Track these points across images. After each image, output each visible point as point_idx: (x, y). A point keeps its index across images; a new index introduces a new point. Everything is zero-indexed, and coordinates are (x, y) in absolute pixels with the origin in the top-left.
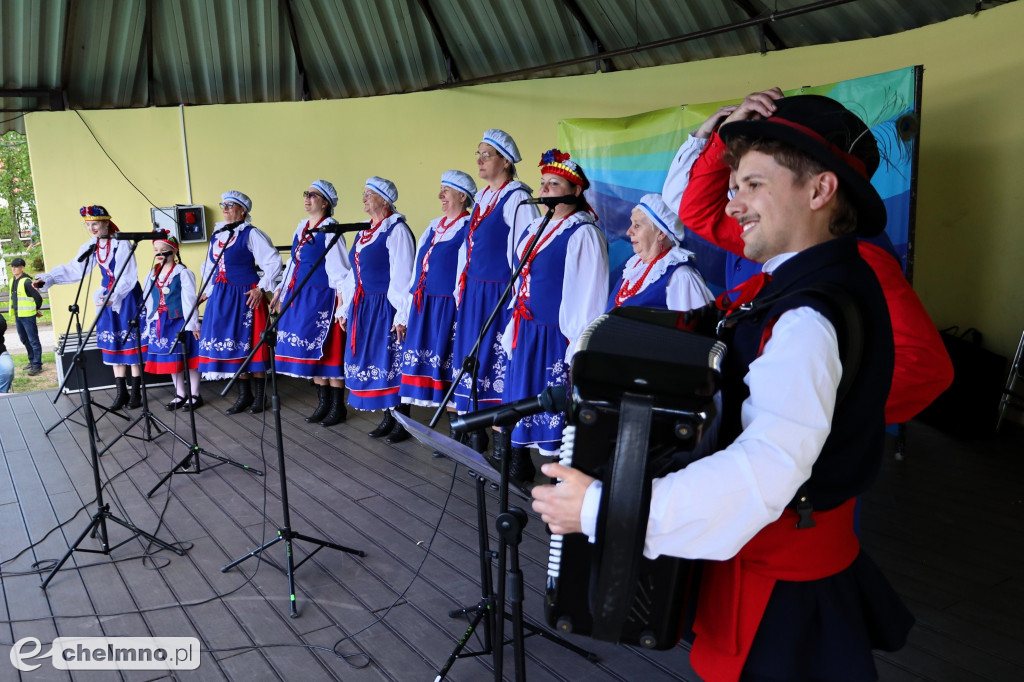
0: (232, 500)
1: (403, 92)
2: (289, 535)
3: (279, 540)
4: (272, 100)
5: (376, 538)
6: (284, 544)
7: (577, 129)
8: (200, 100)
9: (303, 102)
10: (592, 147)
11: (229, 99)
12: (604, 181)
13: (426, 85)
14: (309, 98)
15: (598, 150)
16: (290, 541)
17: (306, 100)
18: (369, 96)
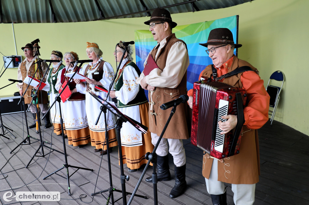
0: (32, 151)
1: (87, 21)
2: (67, 166)
3: (64, 168)
4: (44, 22)
5: (80, 161)
6: (65, 169)
7: (140, 33)
8: (19, 22)
9: (54, 23)
10: (145, 39)
11: (29, 21)
12: (149, 49)
13: (94, 19)
14: (56, 22)
15: (147, 39)
16: (68, 168)
17: (55, 23)
18: (76, 22)
